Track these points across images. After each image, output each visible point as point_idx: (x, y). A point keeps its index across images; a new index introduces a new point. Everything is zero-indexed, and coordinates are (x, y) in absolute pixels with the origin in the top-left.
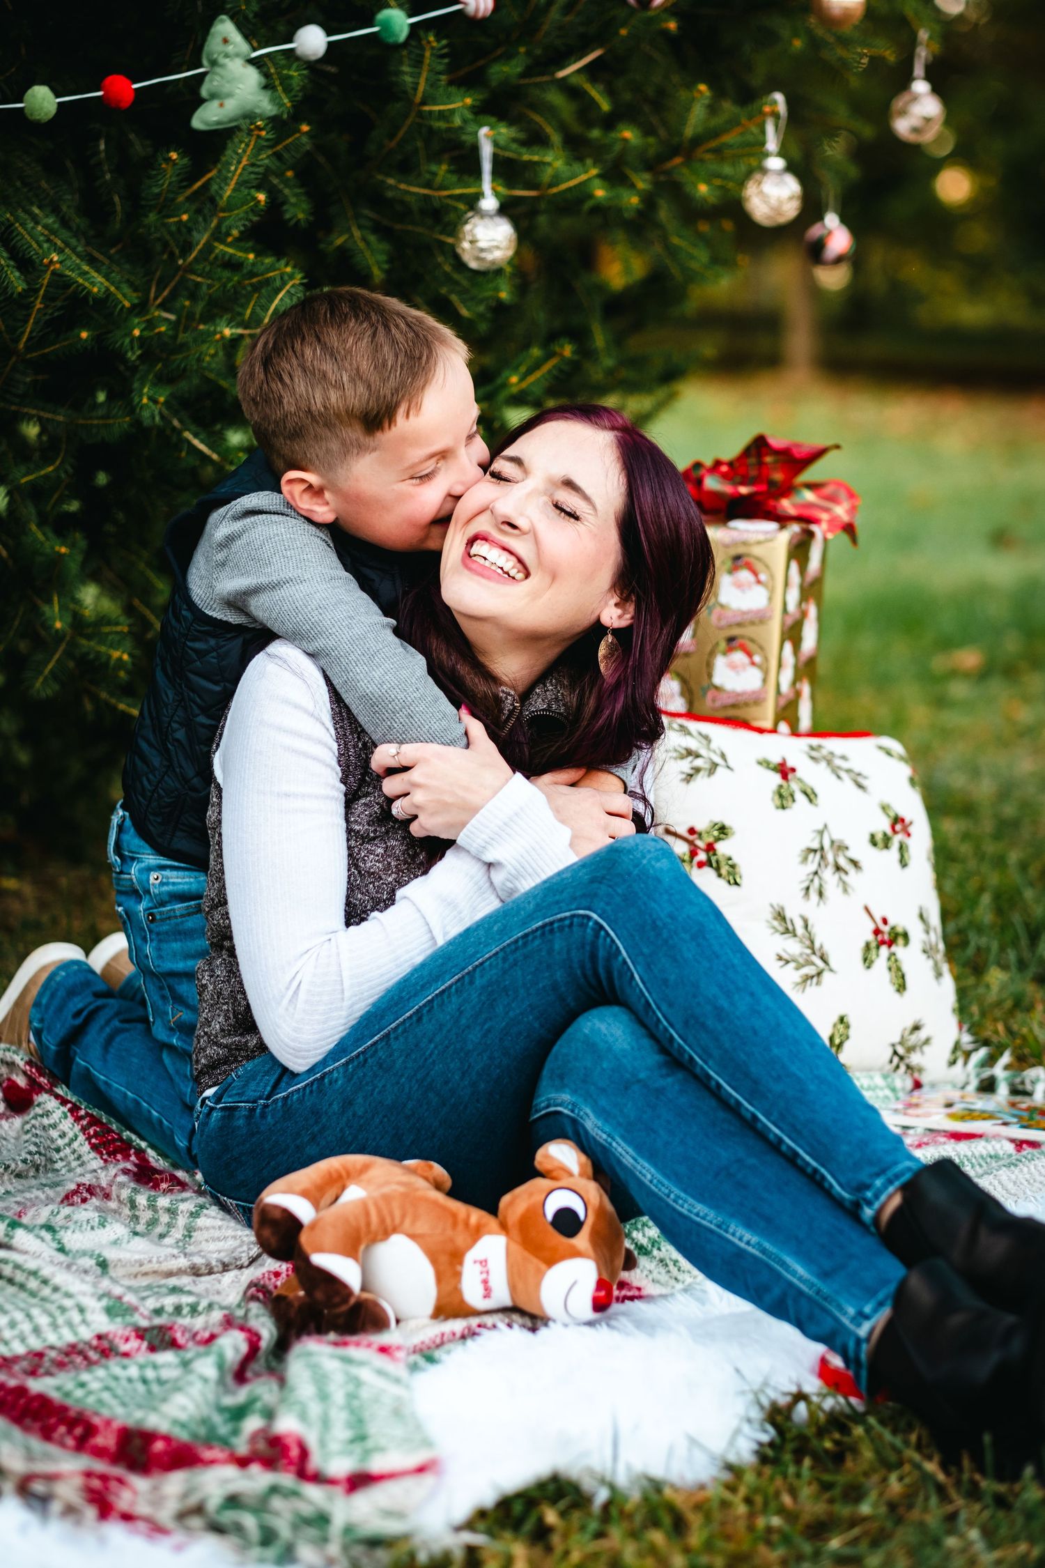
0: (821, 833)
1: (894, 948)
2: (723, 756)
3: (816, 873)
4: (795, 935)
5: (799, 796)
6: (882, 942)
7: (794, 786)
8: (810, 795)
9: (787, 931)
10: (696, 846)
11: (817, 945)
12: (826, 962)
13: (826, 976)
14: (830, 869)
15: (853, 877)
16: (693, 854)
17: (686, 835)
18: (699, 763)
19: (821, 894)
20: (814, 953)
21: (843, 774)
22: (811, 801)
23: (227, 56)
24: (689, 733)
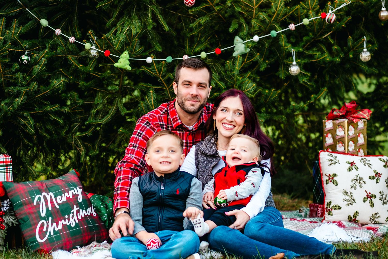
0: (357, 176)
1: (371, 199)
2: (338, 161)
3: (355, 184)
4: (348, 196)
5: (354, 169)
6: (369, 197)
7: (353, 167)
8: (357, 169)
9: (346, 195)
10: (330, 178)
11: (353, 197)
12: (354, 201)
13: (354, 203)
14: (358, 183)
15: (363, 185)
16: (329, 179)
17: (328, 176)
18: (333, 162)
19: (355, 188)
20: (352, 199)
21: (366, 165)
22: (356, 170)
23: (238, 43)
24: (332, 156)
